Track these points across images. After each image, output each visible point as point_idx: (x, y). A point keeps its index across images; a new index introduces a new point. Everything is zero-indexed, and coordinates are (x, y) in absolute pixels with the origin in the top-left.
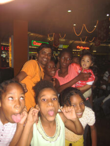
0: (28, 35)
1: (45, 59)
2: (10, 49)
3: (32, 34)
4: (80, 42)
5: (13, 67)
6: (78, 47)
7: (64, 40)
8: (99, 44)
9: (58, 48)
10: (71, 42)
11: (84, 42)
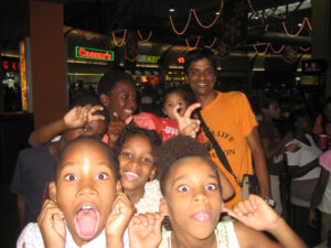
0: (66, 34)
2: (23, 69)
3: (75, 32)
4: (185, 49)
5: (31, 111)
6: (181, 60)
7: (149, 45)
8: (228, 53)
10: (165, 49)
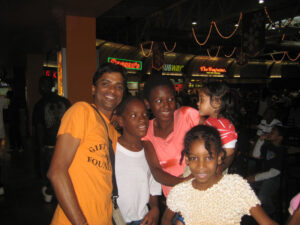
1: (110, 97)
2: (60, 77)
3: (108, 44)
6: (203, 68)
8: (246, 62)
9: (162, 71)
10: (188, 58)
11: (215, 59)
